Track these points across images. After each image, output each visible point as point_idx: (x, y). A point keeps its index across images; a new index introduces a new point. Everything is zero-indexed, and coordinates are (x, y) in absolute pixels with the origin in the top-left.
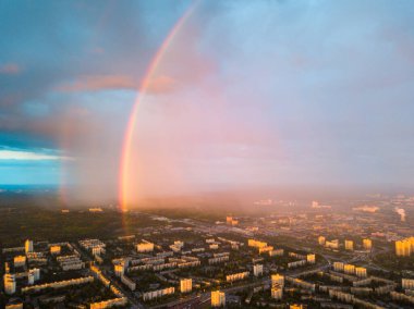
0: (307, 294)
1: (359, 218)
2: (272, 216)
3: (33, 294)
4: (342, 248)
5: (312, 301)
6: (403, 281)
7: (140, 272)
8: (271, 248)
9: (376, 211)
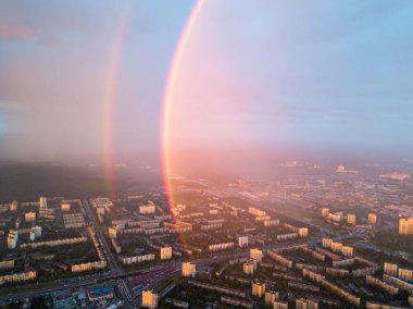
0: (280, 271)
1: (381, 187)
2: (290, 180)
3: (30, 251)
4: (344, 222)
5: (282, 279)
6: (386, 264)
7: (132, 235)
8: (269, 217)
9: (404, 180)
